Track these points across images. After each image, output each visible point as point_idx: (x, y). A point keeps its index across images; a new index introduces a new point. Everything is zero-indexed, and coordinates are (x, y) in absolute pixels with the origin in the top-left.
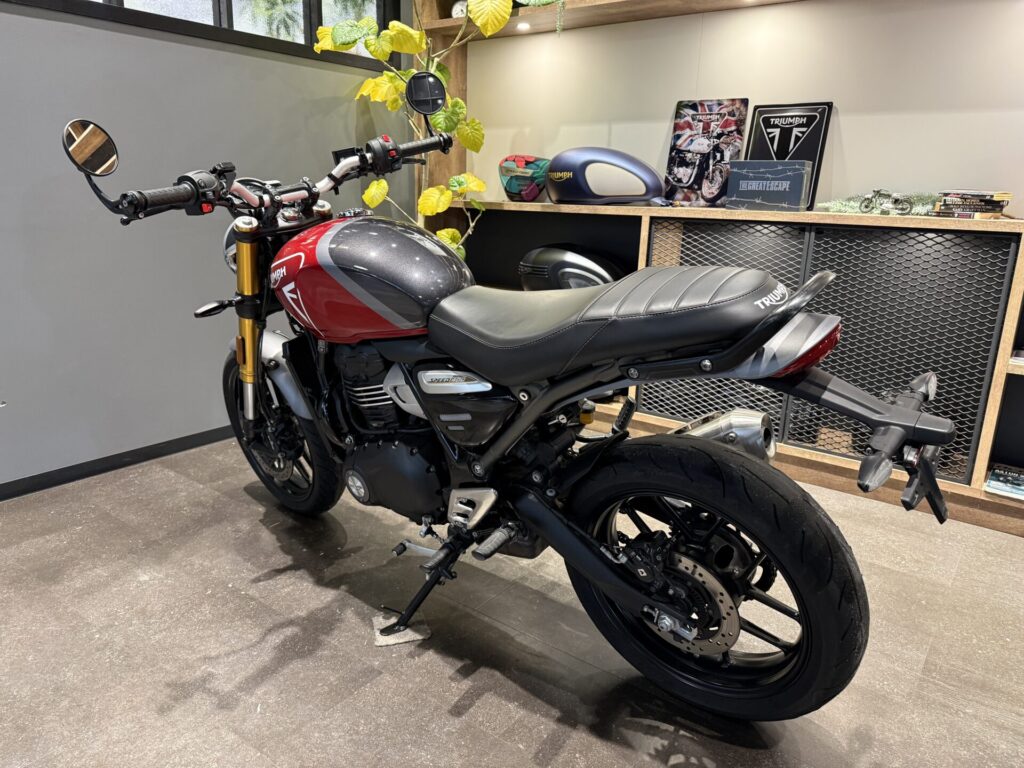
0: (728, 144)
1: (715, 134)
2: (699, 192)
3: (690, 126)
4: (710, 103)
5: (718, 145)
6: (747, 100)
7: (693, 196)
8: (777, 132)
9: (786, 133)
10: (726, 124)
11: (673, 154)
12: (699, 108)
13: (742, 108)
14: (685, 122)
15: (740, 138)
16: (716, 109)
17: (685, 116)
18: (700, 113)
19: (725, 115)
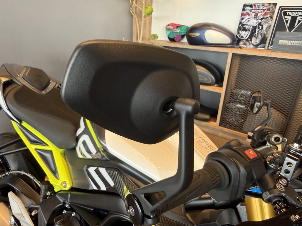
0: (265, 22)
1: (260, 18)
2: (250, 42)
3: (248, 14)
4: (258, 5)
5: (261, 23)
6: (276, 4)
7: (248, 43)
8: (289, 18)
9: (294, 19)
10: (265, 14)
11: (240, 26)
12: (253, 7)
13: (274, 7)
14: (246, 13)
15: (272, 21)
16: (261, 7)
17: (247, 10)
18: (254, 9)
19: (265, 10)
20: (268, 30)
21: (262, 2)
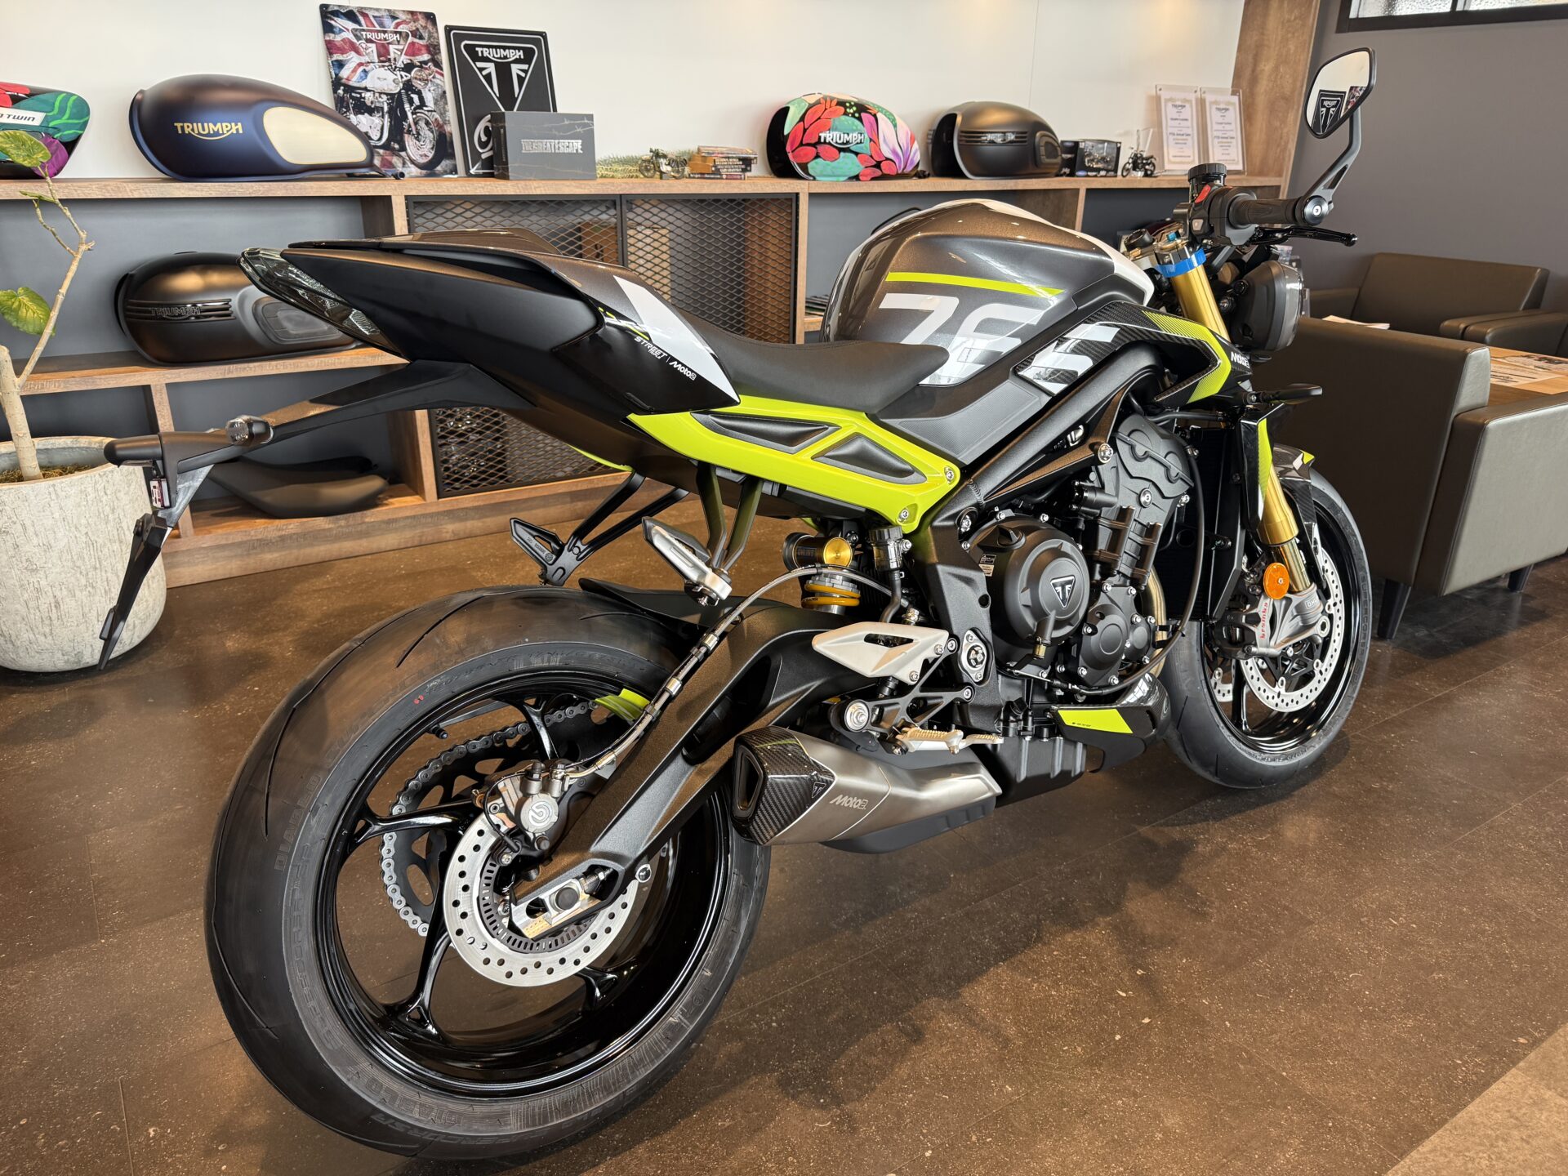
0: (426, 81)
1: (400, 64)
2: (403, 154)
3: (354, 48)
4: (376, 14)
5: (409, 81)
6: (434, 15)
7: (395, 160)
8: (491, 68)
9: (503, 69)
10: (413, 51)
11: (341, 92)
12: (361, 19)
13: (430, 27)
14: (343, 40)
15: (442, 75)
16: (390, 25)
17: (341, 31)
18: (365, 28)
19: (407, 36)
20: (445, 111)
21: (383, 7)
